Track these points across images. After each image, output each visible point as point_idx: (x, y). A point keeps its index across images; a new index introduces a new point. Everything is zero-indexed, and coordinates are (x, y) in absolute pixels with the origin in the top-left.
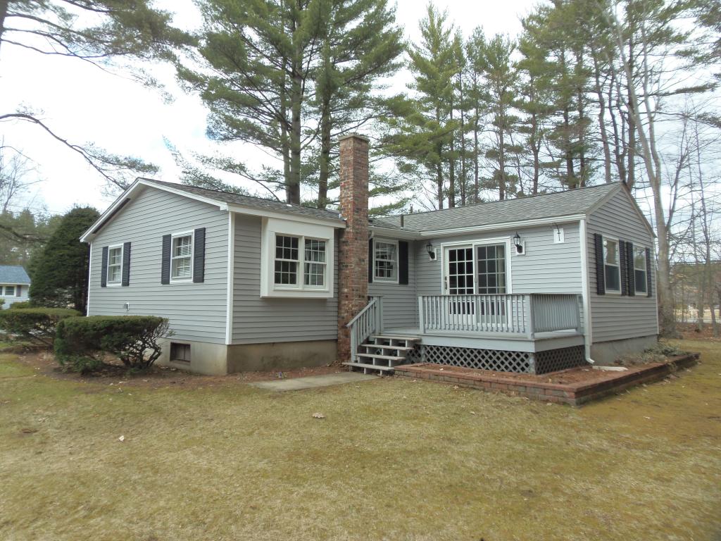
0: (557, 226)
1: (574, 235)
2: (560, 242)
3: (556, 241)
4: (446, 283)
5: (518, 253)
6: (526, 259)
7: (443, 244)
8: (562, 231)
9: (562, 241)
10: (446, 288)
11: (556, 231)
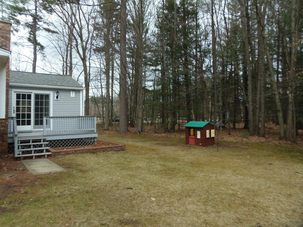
0: (73, 90)
1: (78, 95)
2: (73, 96)
3: (71, 96)
4: (14, 110)
5: (56, 99)
6: (59, 101)
7: (14, 90)
8: (74, 92)
9: (74, 96)
10: (14, 113)
11: (71, 92)
